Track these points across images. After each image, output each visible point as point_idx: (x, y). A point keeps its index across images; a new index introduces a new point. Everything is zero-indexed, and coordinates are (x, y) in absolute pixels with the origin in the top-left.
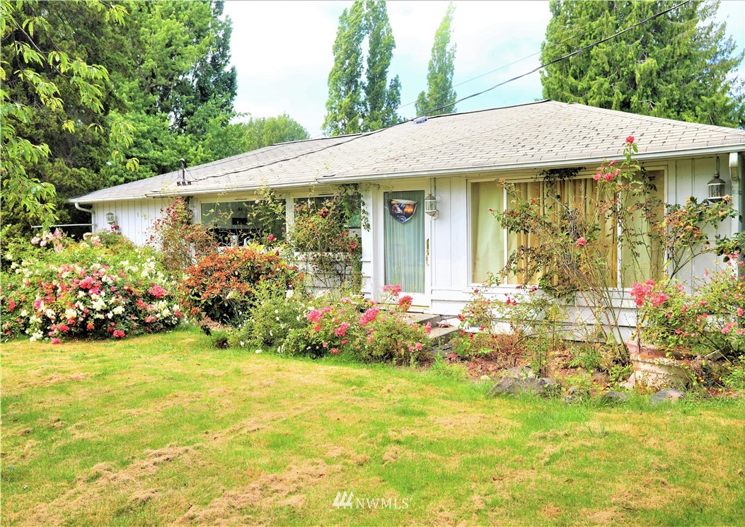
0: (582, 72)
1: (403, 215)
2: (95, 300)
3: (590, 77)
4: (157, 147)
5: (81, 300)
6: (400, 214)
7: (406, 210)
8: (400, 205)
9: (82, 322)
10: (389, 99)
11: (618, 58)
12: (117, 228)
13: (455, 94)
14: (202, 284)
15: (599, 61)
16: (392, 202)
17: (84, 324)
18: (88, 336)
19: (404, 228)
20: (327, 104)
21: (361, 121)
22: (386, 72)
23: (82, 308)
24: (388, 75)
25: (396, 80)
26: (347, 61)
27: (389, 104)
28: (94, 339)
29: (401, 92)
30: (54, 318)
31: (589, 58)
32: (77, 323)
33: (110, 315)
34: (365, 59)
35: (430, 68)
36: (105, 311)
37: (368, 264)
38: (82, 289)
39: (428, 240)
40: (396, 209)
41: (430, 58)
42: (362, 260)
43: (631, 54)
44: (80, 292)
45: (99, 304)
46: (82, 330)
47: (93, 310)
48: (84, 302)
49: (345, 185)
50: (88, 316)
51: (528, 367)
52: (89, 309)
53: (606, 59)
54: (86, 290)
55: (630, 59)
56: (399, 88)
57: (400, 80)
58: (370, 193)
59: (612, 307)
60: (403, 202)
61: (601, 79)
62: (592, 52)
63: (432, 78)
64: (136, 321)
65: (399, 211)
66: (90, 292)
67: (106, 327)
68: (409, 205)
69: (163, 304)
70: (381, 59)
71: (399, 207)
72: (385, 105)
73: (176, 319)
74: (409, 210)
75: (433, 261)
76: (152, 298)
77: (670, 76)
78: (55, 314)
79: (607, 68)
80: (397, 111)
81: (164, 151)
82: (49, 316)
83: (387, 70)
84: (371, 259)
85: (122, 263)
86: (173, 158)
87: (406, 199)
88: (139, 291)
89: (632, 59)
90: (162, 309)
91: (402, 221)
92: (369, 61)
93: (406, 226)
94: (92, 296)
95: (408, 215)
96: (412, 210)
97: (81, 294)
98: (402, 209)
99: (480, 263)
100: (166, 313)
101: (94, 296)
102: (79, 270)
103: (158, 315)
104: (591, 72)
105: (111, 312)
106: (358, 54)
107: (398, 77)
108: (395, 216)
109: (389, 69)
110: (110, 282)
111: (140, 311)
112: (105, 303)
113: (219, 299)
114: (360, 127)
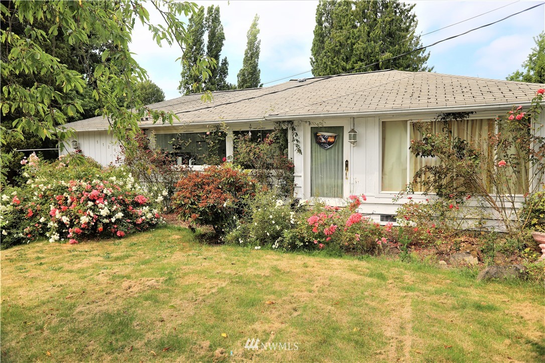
0: (347, 58)
1: (326, 143)
2: (102, 208)
3: (353, 61)
4: (79, 97)
5: (91, 209)
6: (324, 143)
7: (328, 140)
8: (324, 136)
9: (93, 226)
10: (221, 72)
11: (370, 51)
12: (80, 151)
13: (259, 70)
14: (197, 195)
15: (358, 52)
16: (318, 134)
17: (95, 227)
18: (96, 236)
19: (326, 153)
20: (182, 74)
21: (204, 85)
22: (219, 55)
23: (92, 214)
24: (220, 56)
25: (225, 60)
26: (195, 47)
27: (221, 75)
28: (101, 239)
29: (228, 67)
30: (69, 223)
31: (352, 50)
32: (88, 226)
33: (113, 220)
34: (206, 46)
35: (246, 54)
36: (109, 217)
37: (300, 178)
38: (90, 200)
39: (347, 161)
40: (320, 139)
41: (247, 48)
42: (294, 175)
43: (377, 49)
44: (89, 202)
45: (104, 212)
46: (93, 231)
47: (101, 216)
48: (93, 211)
49: (279, 122)
50: (98, 220)
51: (468, 253)
52: (97, 215)
53: (362, 51)
54: (94, 201)
55: (377, 52)
56: (227, 65)
57: (228, 60)
58: (302, 128)
59: (505, 208)
60: (327, 134)
61: (360, 63)
62: (354, 47)
63: (246, 61)
64: (130, 223)
65: (323, 140)
66: (97, 202)
67: (110, 229)
68: (331, 136)
69: (146, 209)
70: (216, 47)
71: (323, 138)
72: (218, 75)
73: (156, 220)
74: (332, 140)
75: (352, 176)
76: (137, 205)
77: (398, 63)
78: (69, 220)
79: (362, 57)
80: (226, 79)
81: (85, 99)
82: (65, 221)
83: (219, 54)
84: (302, 174)
85: (111, 178)
86: (91, 105)
87: (328, 132)
88: (128, 200)
89: (378, 52)
90: (146, 213)
91: (326, 147)
92: (208, 48)
93: (328, 151)
94: (99, 205)
95: (330, 143)
96: (333, 140)
97: (90, 204)
98: (326, 139)
99: (387, 177)
100: (149, 215)
101: (100, 205)
102: (84, 184)
103: (144, 218)
104: (353, 59)
105: (114, 217)
106: (202, 43)
107: (226, 58)
108: (320, 143)
109: (221, 53)
110: (109, 194)
111: (131, 215)
112: (109, 210)
113: (214, 207)
114: (203, 88)
